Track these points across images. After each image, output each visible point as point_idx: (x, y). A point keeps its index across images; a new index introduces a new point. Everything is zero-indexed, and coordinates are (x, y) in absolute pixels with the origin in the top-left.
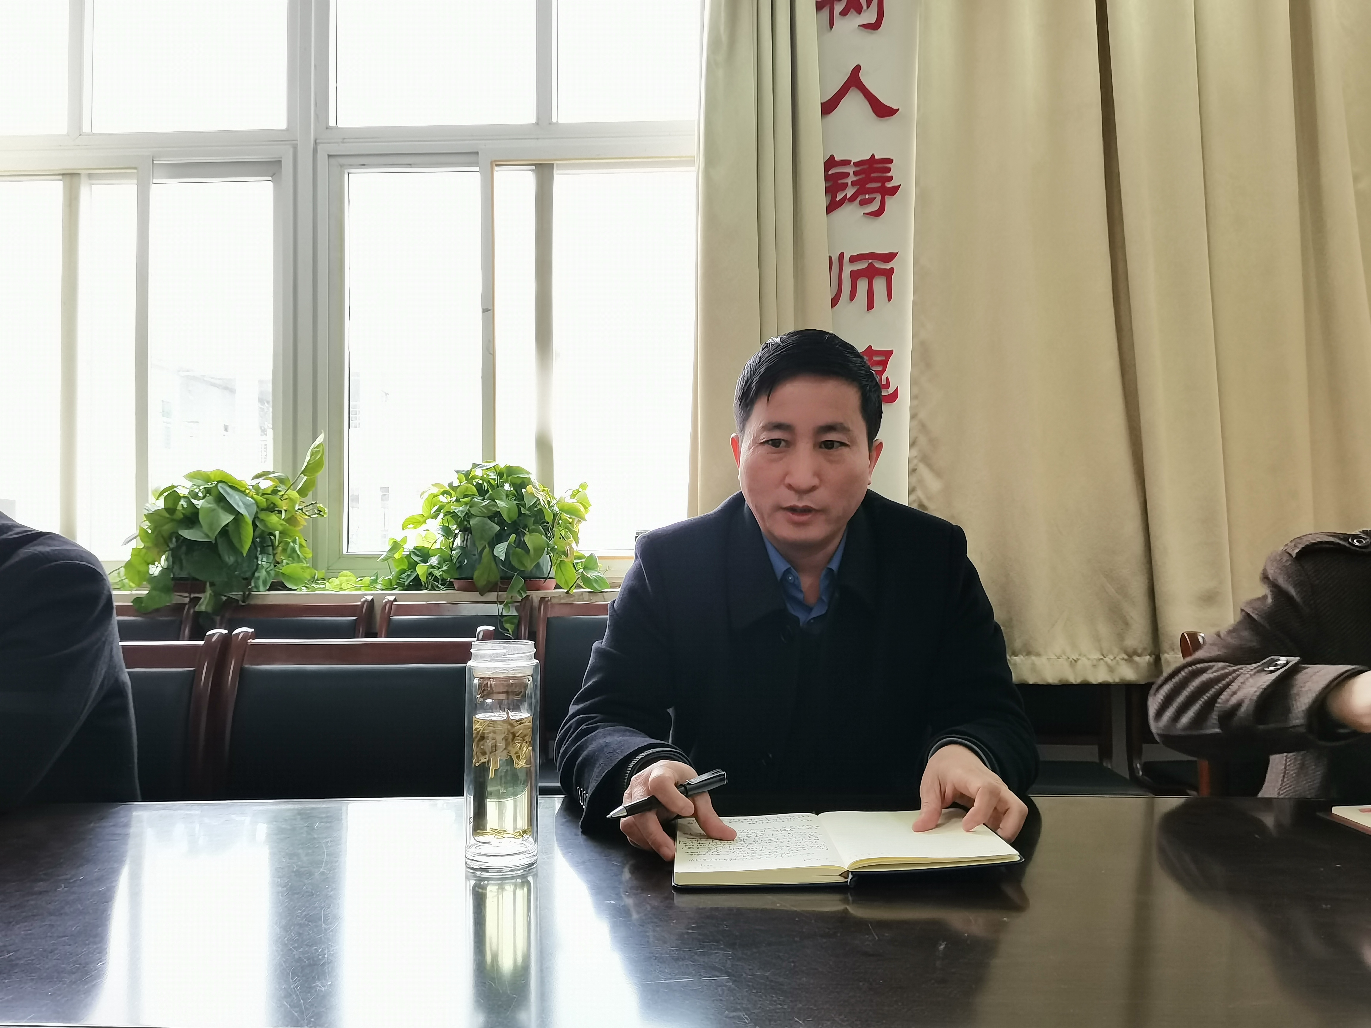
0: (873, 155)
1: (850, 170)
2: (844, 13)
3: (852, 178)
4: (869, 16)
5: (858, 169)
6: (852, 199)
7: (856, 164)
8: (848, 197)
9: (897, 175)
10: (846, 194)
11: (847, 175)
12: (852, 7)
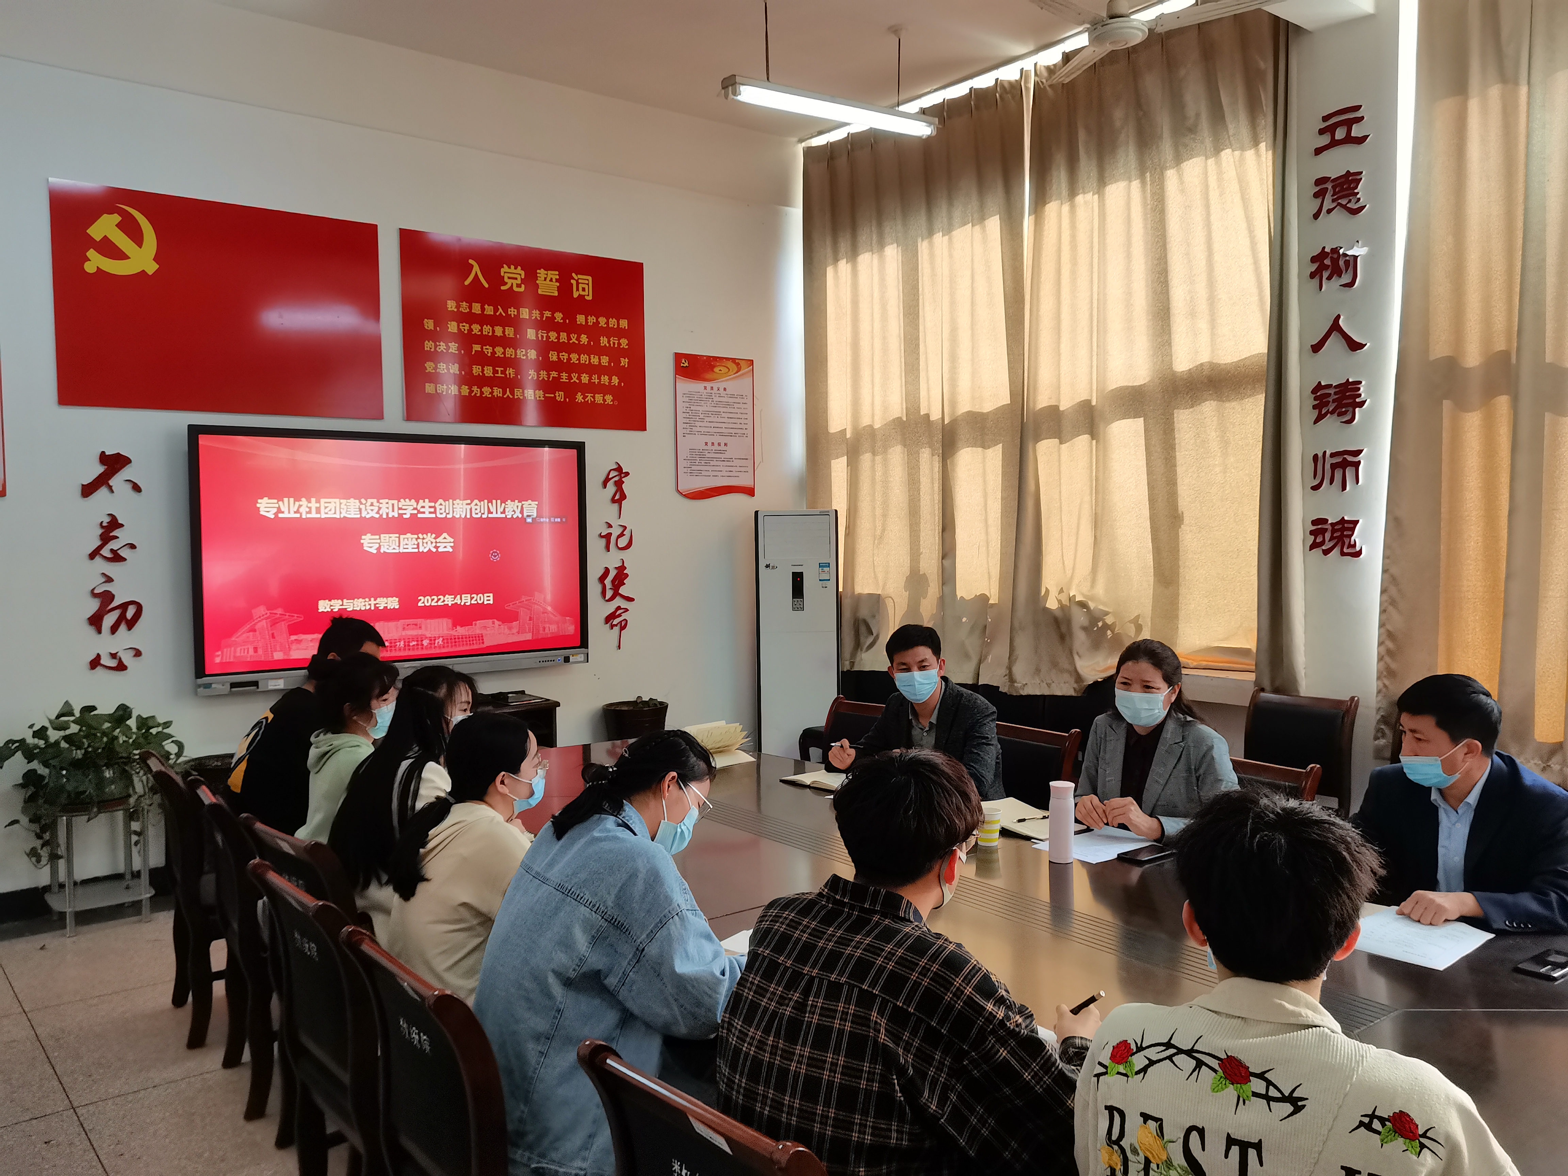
0: (1347, 380)
1: (1332, 391)
2: (1329, 278)
3: (1333, 397)
4: (1346, 278)
5: (1337, 390)
6: (1332, 413)
7: (1336, 387)
9: (1364, 393)
10: (1329, 409)
11: (1329, 395)
12: (1337, 272)
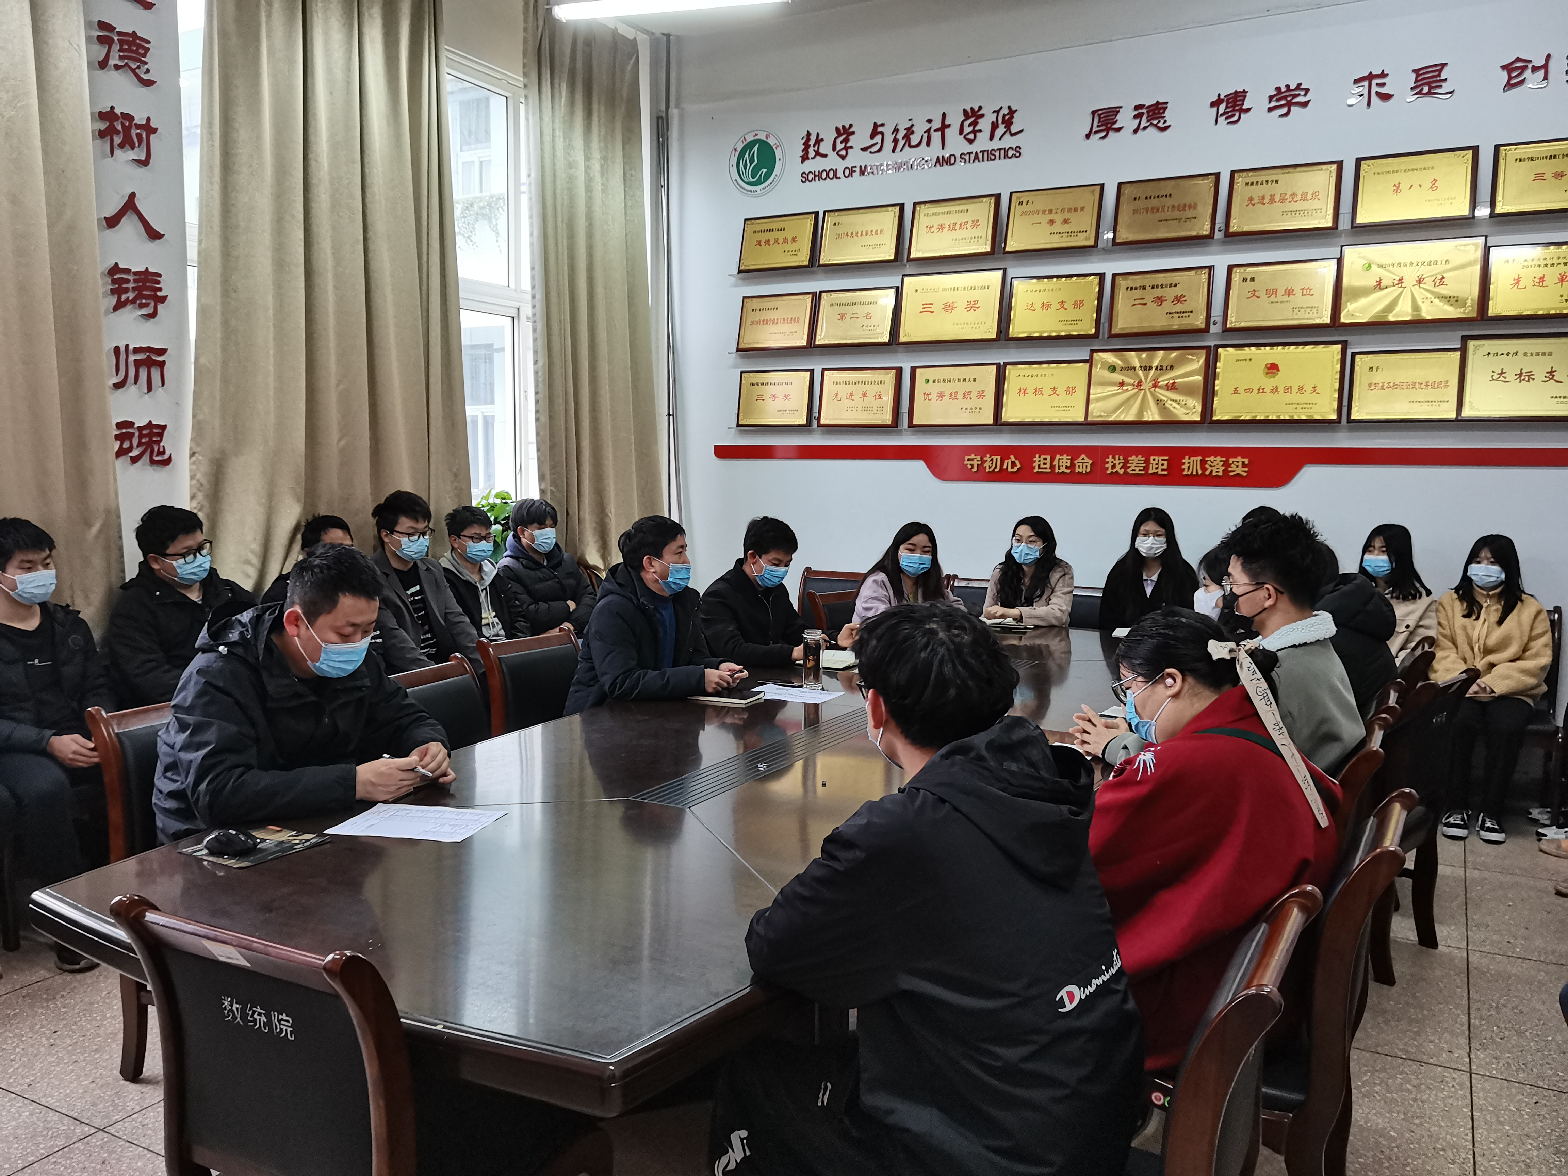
0: (147, 268)
1: (131, 278)
2: (121, 146)
3: (131, 285)
4: (140, 154)
5: (136, 277)
6: (133, 301)
7: (135, 273)
8: (130, 299)
9: (166, 288)
10: (128, 297)
11: (128, 281)
12: (128, 143)
